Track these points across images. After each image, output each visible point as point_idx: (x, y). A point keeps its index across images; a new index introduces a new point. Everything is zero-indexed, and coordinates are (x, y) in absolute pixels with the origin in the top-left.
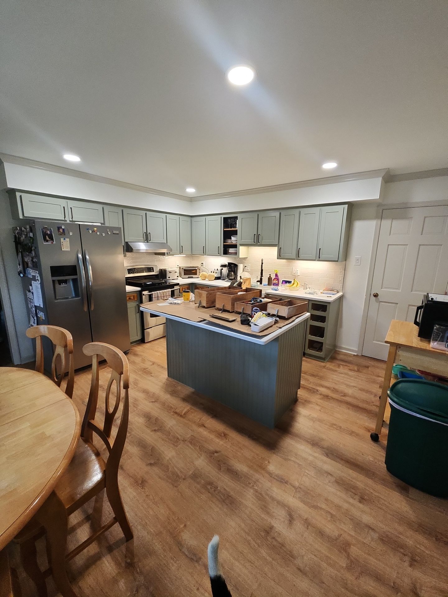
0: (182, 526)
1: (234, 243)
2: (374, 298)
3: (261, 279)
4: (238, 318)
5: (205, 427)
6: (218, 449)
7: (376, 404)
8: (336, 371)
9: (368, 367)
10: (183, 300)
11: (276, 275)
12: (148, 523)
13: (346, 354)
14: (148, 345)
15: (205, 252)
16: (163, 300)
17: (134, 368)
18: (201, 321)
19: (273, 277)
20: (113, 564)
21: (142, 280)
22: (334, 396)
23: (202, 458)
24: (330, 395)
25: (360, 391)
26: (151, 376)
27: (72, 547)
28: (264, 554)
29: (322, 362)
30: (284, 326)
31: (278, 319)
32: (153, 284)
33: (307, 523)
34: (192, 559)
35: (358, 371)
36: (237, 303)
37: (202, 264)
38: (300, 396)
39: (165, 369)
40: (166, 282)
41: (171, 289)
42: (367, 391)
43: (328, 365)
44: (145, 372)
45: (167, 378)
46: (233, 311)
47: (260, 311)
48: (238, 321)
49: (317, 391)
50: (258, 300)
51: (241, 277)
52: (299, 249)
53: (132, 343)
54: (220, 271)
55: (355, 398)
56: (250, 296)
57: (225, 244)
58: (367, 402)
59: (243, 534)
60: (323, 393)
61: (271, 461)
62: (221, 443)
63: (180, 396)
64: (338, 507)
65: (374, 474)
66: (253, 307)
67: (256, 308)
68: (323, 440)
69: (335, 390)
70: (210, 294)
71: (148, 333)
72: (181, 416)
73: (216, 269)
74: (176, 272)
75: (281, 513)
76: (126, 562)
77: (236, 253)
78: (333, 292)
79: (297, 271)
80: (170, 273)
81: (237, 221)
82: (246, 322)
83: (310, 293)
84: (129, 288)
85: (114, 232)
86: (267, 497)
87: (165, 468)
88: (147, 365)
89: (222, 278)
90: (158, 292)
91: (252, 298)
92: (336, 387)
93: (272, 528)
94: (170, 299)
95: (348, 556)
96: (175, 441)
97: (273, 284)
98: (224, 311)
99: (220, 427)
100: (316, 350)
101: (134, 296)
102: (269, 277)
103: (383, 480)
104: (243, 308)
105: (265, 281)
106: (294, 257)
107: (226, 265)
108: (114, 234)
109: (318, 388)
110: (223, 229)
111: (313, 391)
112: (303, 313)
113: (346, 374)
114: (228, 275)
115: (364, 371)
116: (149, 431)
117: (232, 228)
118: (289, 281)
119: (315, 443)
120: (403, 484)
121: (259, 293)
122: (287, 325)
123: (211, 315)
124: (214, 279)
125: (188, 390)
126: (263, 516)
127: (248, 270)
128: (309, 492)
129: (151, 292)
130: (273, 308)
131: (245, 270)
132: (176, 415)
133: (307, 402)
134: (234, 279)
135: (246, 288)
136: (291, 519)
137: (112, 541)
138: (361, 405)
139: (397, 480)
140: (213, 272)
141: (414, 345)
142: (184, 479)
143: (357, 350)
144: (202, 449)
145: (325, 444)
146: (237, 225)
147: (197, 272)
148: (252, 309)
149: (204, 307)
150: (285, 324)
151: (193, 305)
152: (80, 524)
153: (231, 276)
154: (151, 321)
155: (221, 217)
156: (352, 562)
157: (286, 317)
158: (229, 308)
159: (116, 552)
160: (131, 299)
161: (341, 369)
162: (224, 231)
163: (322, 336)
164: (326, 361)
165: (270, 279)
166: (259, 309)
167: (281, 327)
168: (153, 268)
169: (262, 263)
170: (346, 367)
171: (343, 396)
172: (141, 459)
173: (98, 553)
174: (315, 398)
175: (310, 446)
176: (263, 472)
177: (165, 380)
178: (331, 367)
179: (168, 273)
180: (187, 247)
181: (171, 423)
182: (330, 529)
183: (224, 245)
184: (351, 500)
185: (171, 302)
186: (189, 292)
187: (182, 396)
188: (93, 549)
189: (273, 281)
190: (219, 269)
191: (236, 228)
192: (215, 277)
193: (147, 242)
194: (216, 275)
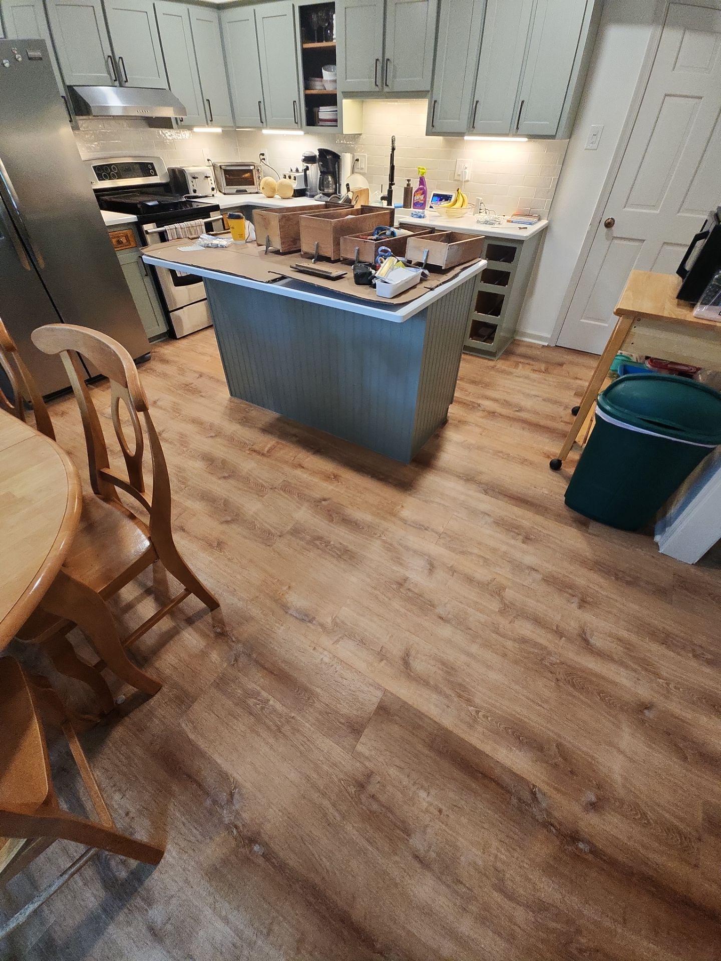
0: (285, 588)
1: (329, 88)
2: (605, 229)
3: (390, 192)
4: (350, 272)
5: (303, 467)
6: (326, 496)
7: (566, 420)
8: (511, 373)
9: (561, 365)
10: (232, 240)
11: (422, 181)
12: (237, 588)
13: (531, 346)
14: (184, 342)
15: (264, 120)
16: (189, 238)
17: (167, 384)
18: (274, 281)
19: (415, 185)
20: (197, 636)
21: (135, 196)
22: (504, 411)
23: (304, 508)
24: (498, 411)
25: (544, 403)
26: (202, 396)
27: (134, 626)
28: (397, 607)
29: (489, 360)
30: (437, 286)
31: (426, 272)
32: (161, 207)
33: (453, 571)
34: (303, 620)
35: (546, 371)
36: (346, 238)
37: (262, 157)
38: (452, 415)
39: (223, 383)
40: (189, 203)
41: (203, 219)
42: (555, 402)
43: (500, 364)
44: (188, 390)
45: (230, 399)
46: (337, 258)
47: (393, 256)
48: (348, 279)
49: (479, 405)
50: (388, 233)
51: (348, 185)
52: (477, 102)
53: (151, 340)
54: (303, 174)
55: (536, 413)
56: (370, 224)
57: (308, 92)
58: (553, 419)
59: (369, 589)
60: (488, 409)
61: (405, 505)
62: (331, 487)
63: (256, 426)
64: (494, 550)
65: (546, 509)
66: (377, 246)
67: (383, 248)
68: (481, 473)
69: (507, 404)
70: (287, 220)
71: (179, 319)
72: (263, 455)
73: (294, 170)
74: (207, 177)
75: (418, 563)
76: (216, 632)
77: (336, 121)
78: (531, 219)
79: (466, 168)
80: (194, 180)
81: (334, 16)
82: (365, 279)
83: (486, 223)
84: (110, 217)
85: (31, 54)
86: (400, 548)
87: (250, 525)
88: (190, 378)
89: (308, 193)
90: (177, 225)
91: (375, 228)
92: (508, 399)
93: (406, 579)
94: (205, 236)
95: (502, 599)
96: (260, 490)
97: (414, 204)
98: (321, 258)
99: (328, 466)
100: (483, 339)
101: (127, 237)
102: (406, 186)
103: (559, 515)
104: (358, 250)
105: (398, 198)
106: (463, 126)
107: (315, 157)
108: (30, 59)
109: (480, 401)
110: (302, 46)
111: (472, 406)
112: (473, 260)
113: (527, 378)
114: (322, 184)
115: (555, 372)
116: (214, 479)
117: (322, 41)
118: (446, 195)
119: (469, 478)
120: (583, 518)
121: (388, 217)
122: (444, 283)
123: (295, 266)
124: (293, 196)
125: (270, 415)
126: (394, 568)
127: (361, 171)
128: (457, 536)
129: (163, 226)
130: (418, 248)
131: (356, 170)
132: (254, 454)
133: (462, 422)
134: (335, 193)
135: (362, 206)
136: (432, 568)
137: (190, 613)
138: (543, 422)
139: (577, 514)
140: (287, 177)
141: (666, 314)
142: (280, 536)
143: (549, 336)
144: (302, 497)
145: (484, 478)
146: (334, 32)
147: (255, 178)
148: (376, 251)
149: (277, 252)
150: (441, 282)
151: (253, 249)
152: (139, 600)
153: (328, 187)
154: (179, 294)
155: (293, 5)
156: (505, 604)
157: (443, 268)
158: (328, 252)
159: (199, 624)
160: (122, 242)
161: (520, 370)
162: (305, 52)
163: (497, 312)
164: (497, 358)
165: (408, 191)
166: (390, 250)
167: (433, 287)
168: (152, 164)
169: (393, 149)
170: (528, 366)
171: (517, 411)
172: (210, 516)
173: (175, 627)
174: (474, 417)
175: (462, 482)
176: (393, 519)
177: (227, 402)
178: (504, 367)
179: (189, 179)
180: (220, 106)
181: (248, 465)
182: (482, 574)
183: (307, 97)
184: (512, 542)
185: (207, 242)
186: (242, 218)
187: (261, 426)
188: (166, 624)
189: (414, 196)
190: (300, 170)
191: (332, 40)
192: (294, 190)
193: (121, 86)
194: (296, 185)
